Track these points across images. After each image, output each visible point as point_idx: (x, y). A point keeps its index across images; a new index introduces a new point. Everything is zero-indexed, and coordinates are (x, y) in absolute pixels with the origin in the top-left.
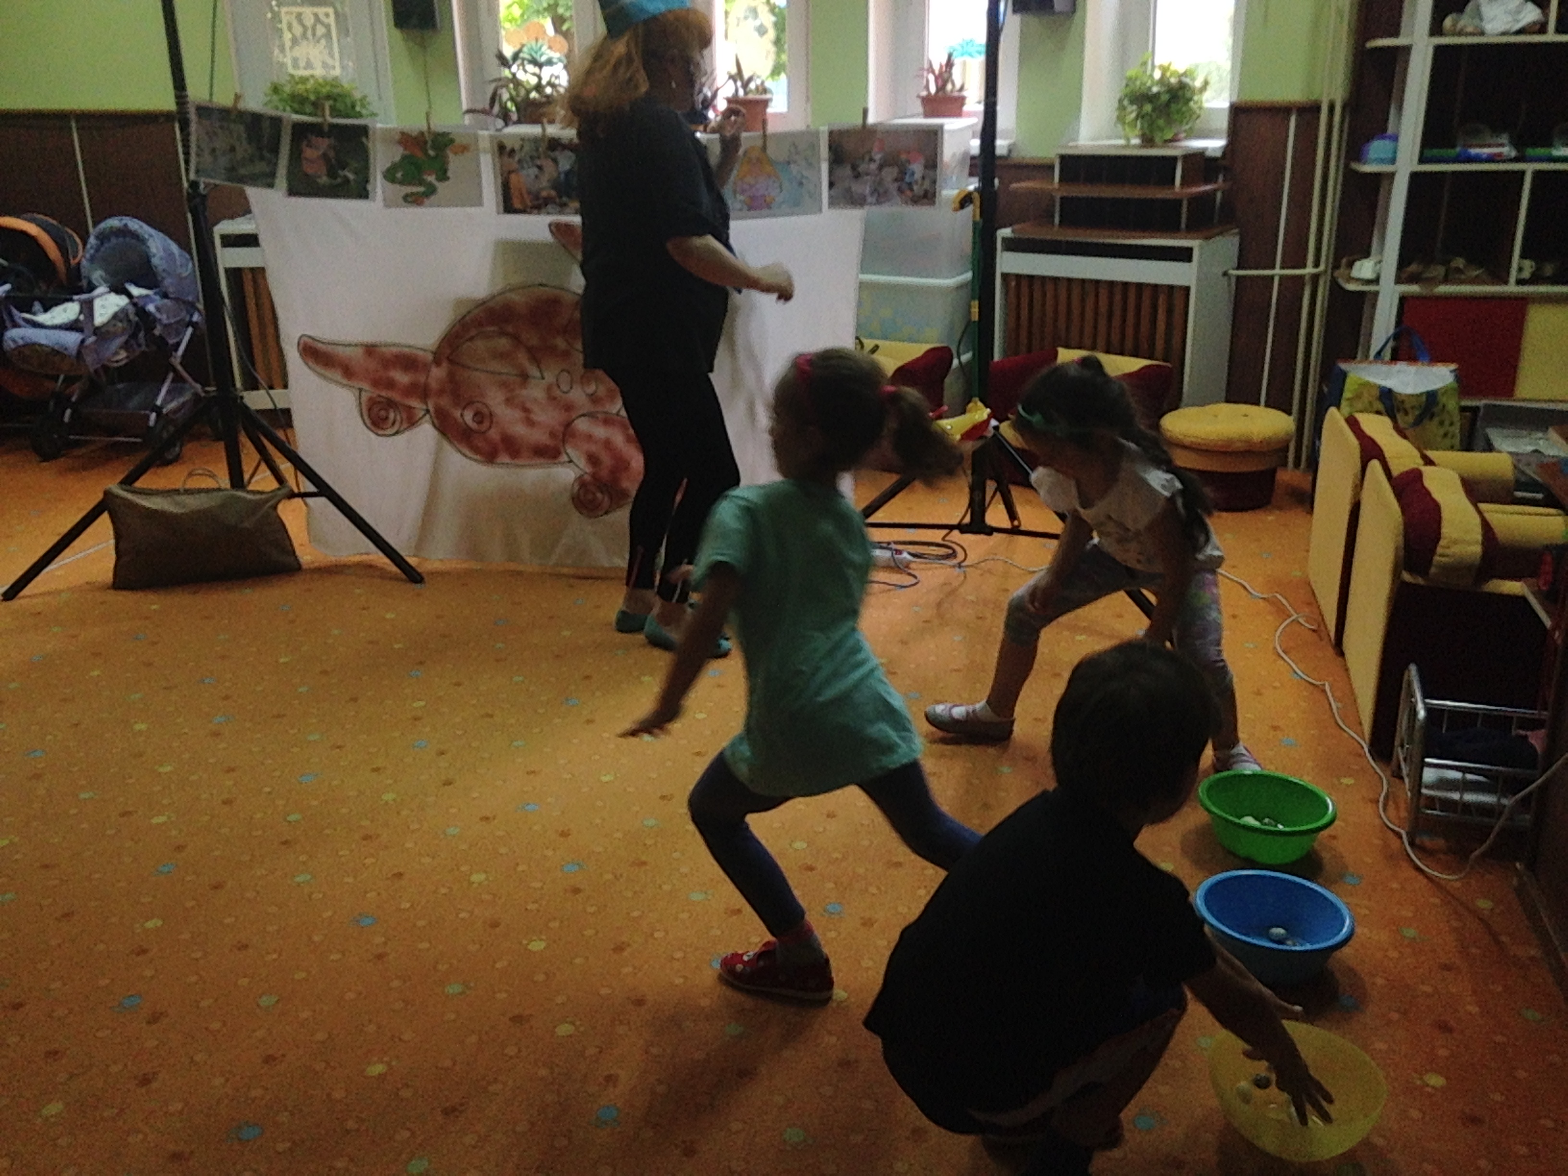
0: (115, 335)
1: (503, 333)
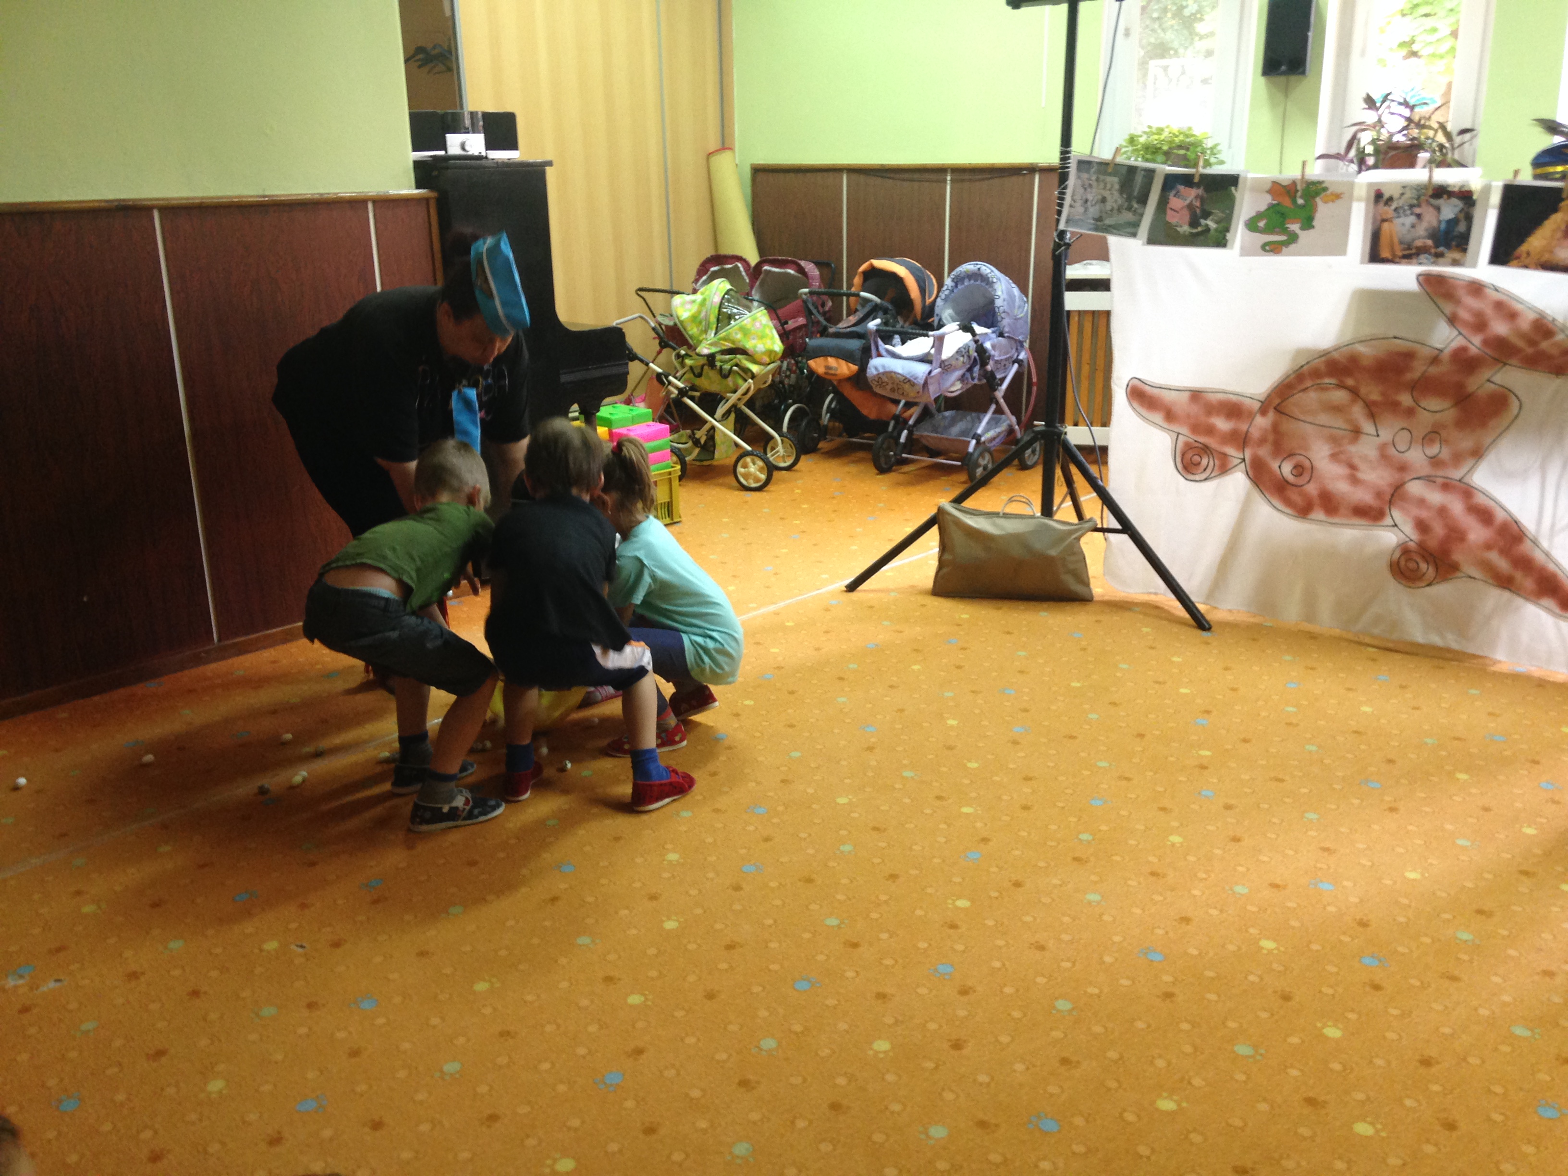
0: (956, 369)
1: (1341, 386)
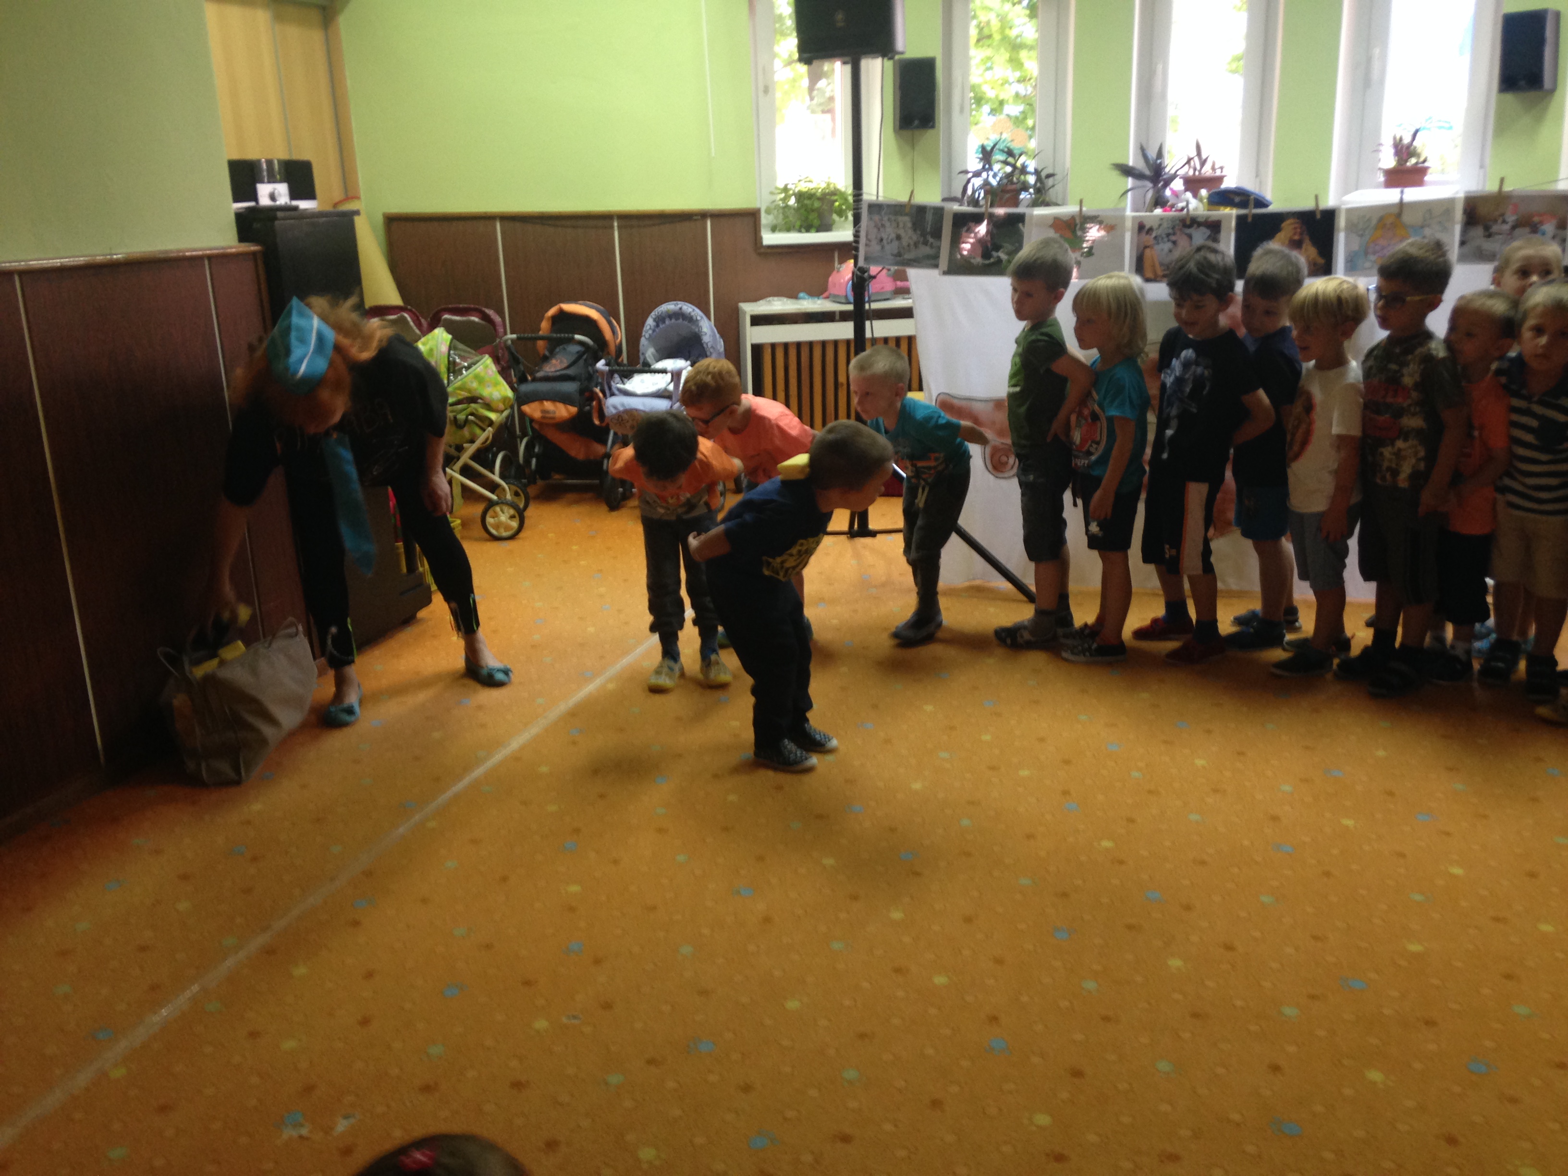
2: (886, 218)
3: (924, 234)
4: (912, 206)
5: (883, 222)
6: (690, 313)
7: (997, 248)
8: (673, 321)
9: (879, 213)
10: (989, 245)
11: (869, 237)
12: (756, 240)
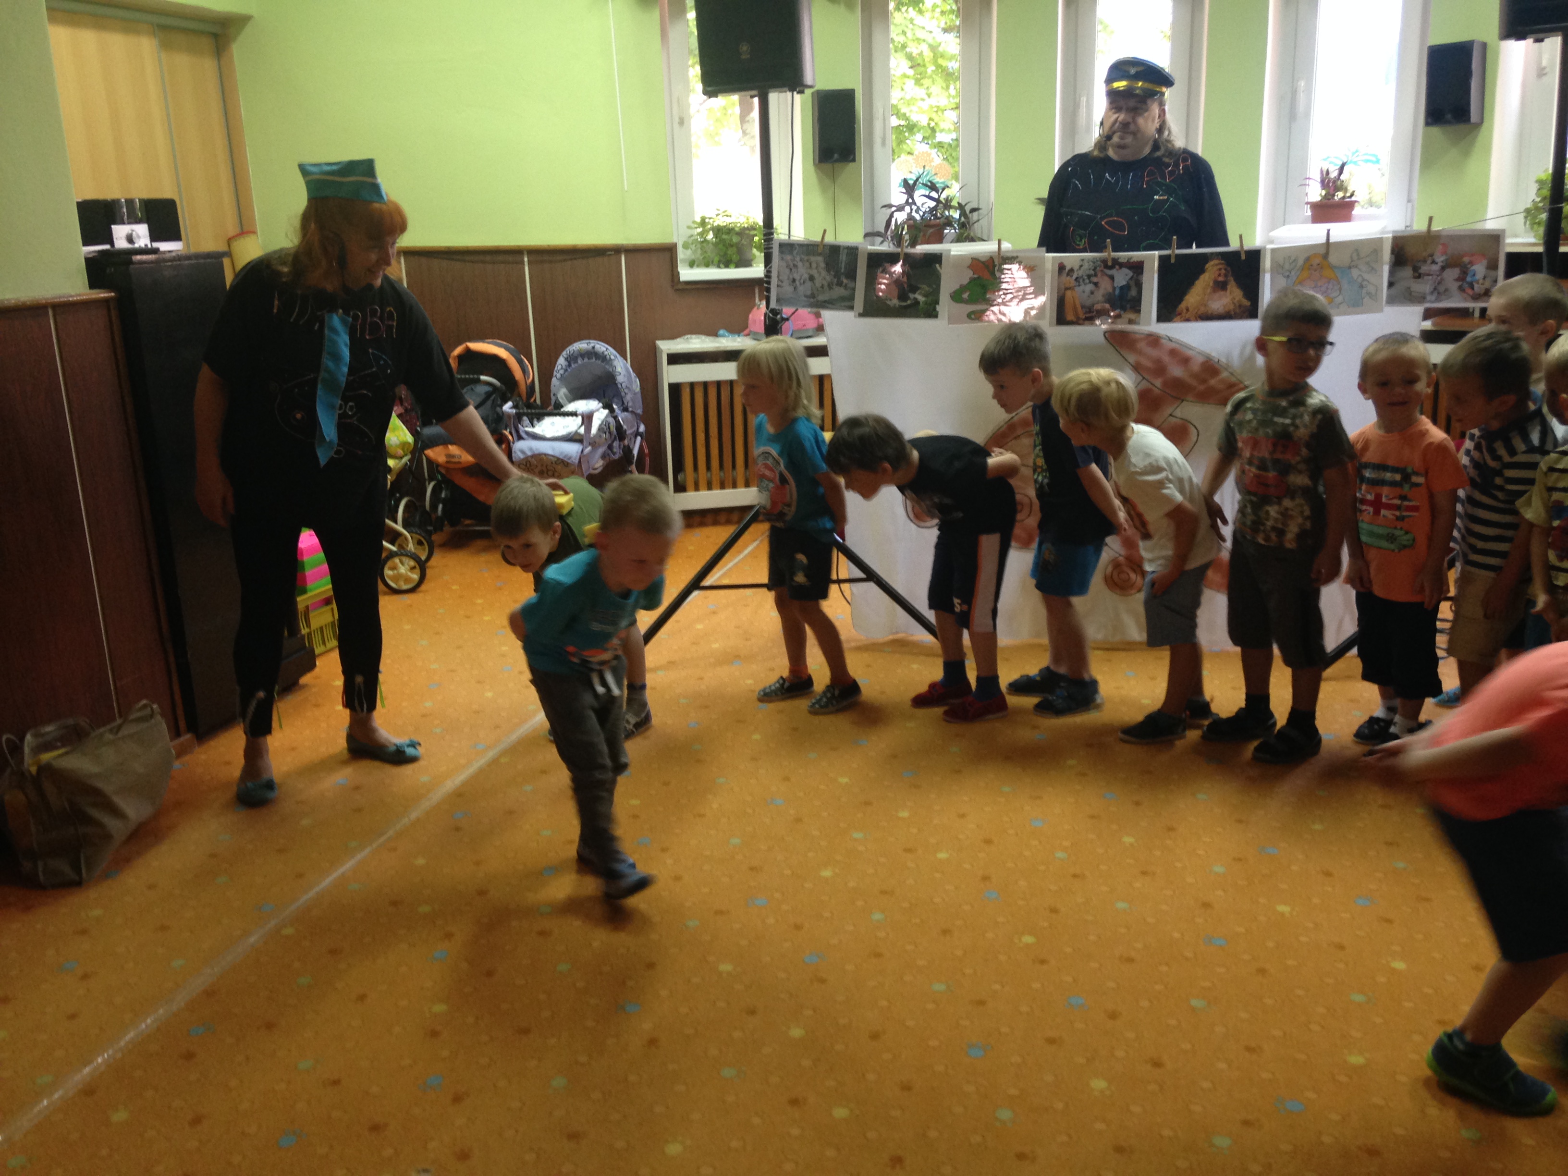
2: (798, 259)
3: (837, 275)
4: (825, 246)
5: (795, 262)
6: (603, 353)
7: (914, 289)
8: (586, 360)
9: (791, 253)
10: (906, 286)
11: (781, 278)
12: (673, 275)
